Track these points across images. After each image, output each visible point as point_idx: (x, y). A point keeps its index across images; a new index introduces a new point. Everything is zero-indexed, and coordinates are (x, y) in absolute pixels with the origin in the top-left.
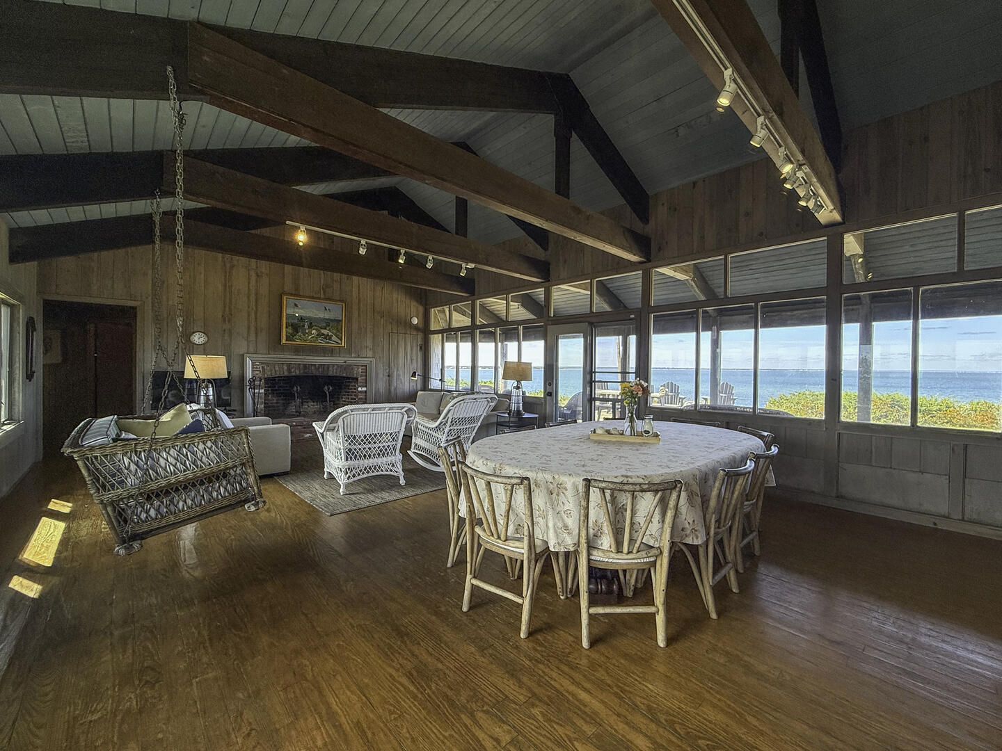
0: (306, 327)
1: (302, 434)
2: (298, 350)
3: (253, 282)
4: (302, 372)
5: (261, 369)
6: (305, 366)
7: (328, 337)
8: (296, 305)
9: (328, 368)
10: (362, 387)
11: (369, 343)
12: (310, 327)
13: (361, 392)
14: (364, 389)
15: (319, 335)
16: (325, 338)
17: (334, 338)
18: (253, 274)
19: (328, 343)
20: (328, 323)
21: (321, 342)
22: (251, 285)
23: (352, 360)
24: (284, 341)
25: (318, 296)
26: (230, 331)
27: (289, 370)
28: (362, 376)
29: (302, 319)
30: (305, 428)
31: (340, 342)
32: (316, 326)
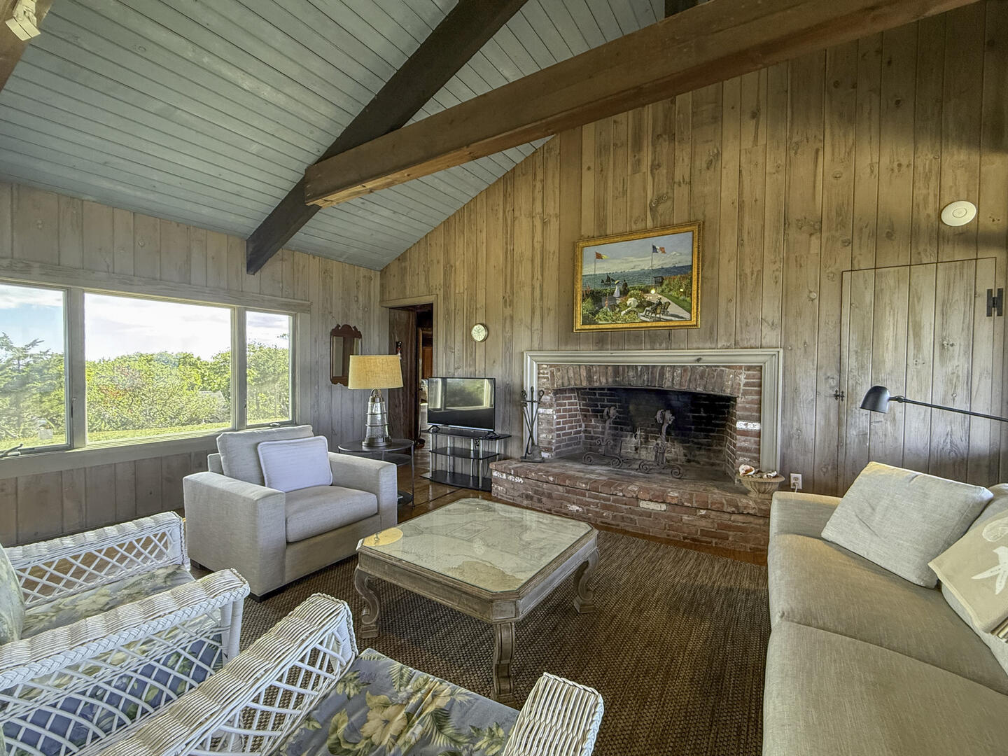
0: (617, 293)
1: (565, 503)
2: (602, 340)
3: (538, 237)
4: (610, 380)
5: (549, 376)
6: (616, 368)
7: (659, 307)
8: (599, 256)
9: (662, 375)
10: (747, 419)
11: (771, 310)
12: (625, 293)
13: (745, 433)
14: (754, 426)
15: (642, 306)
16: (654, 311)
17: (674, 309)
18: (538, 223)
19: (660, 320)
20: (660, 278)
21: (644, 320)
22: (535, 241)
23: (711, 355)
24: (579, 325)
25: (640, 226)
26: (512, 318)
27: (590, 378)
28: (745, 393)
29: (609, 280)
30: (568, 492)
31: (686, 315)
32: (634, 289)
